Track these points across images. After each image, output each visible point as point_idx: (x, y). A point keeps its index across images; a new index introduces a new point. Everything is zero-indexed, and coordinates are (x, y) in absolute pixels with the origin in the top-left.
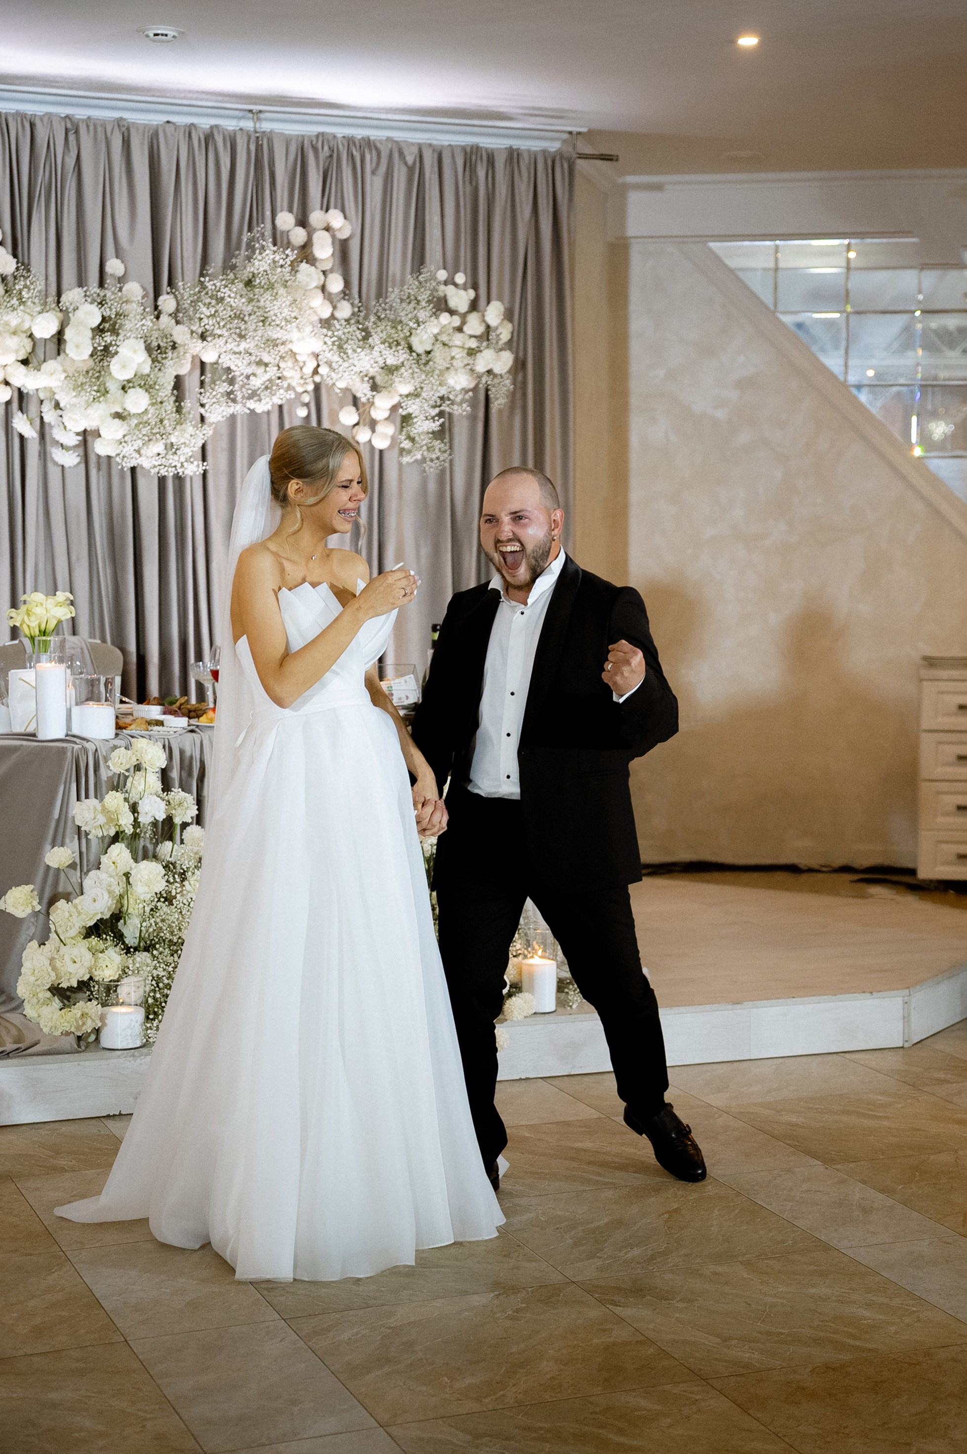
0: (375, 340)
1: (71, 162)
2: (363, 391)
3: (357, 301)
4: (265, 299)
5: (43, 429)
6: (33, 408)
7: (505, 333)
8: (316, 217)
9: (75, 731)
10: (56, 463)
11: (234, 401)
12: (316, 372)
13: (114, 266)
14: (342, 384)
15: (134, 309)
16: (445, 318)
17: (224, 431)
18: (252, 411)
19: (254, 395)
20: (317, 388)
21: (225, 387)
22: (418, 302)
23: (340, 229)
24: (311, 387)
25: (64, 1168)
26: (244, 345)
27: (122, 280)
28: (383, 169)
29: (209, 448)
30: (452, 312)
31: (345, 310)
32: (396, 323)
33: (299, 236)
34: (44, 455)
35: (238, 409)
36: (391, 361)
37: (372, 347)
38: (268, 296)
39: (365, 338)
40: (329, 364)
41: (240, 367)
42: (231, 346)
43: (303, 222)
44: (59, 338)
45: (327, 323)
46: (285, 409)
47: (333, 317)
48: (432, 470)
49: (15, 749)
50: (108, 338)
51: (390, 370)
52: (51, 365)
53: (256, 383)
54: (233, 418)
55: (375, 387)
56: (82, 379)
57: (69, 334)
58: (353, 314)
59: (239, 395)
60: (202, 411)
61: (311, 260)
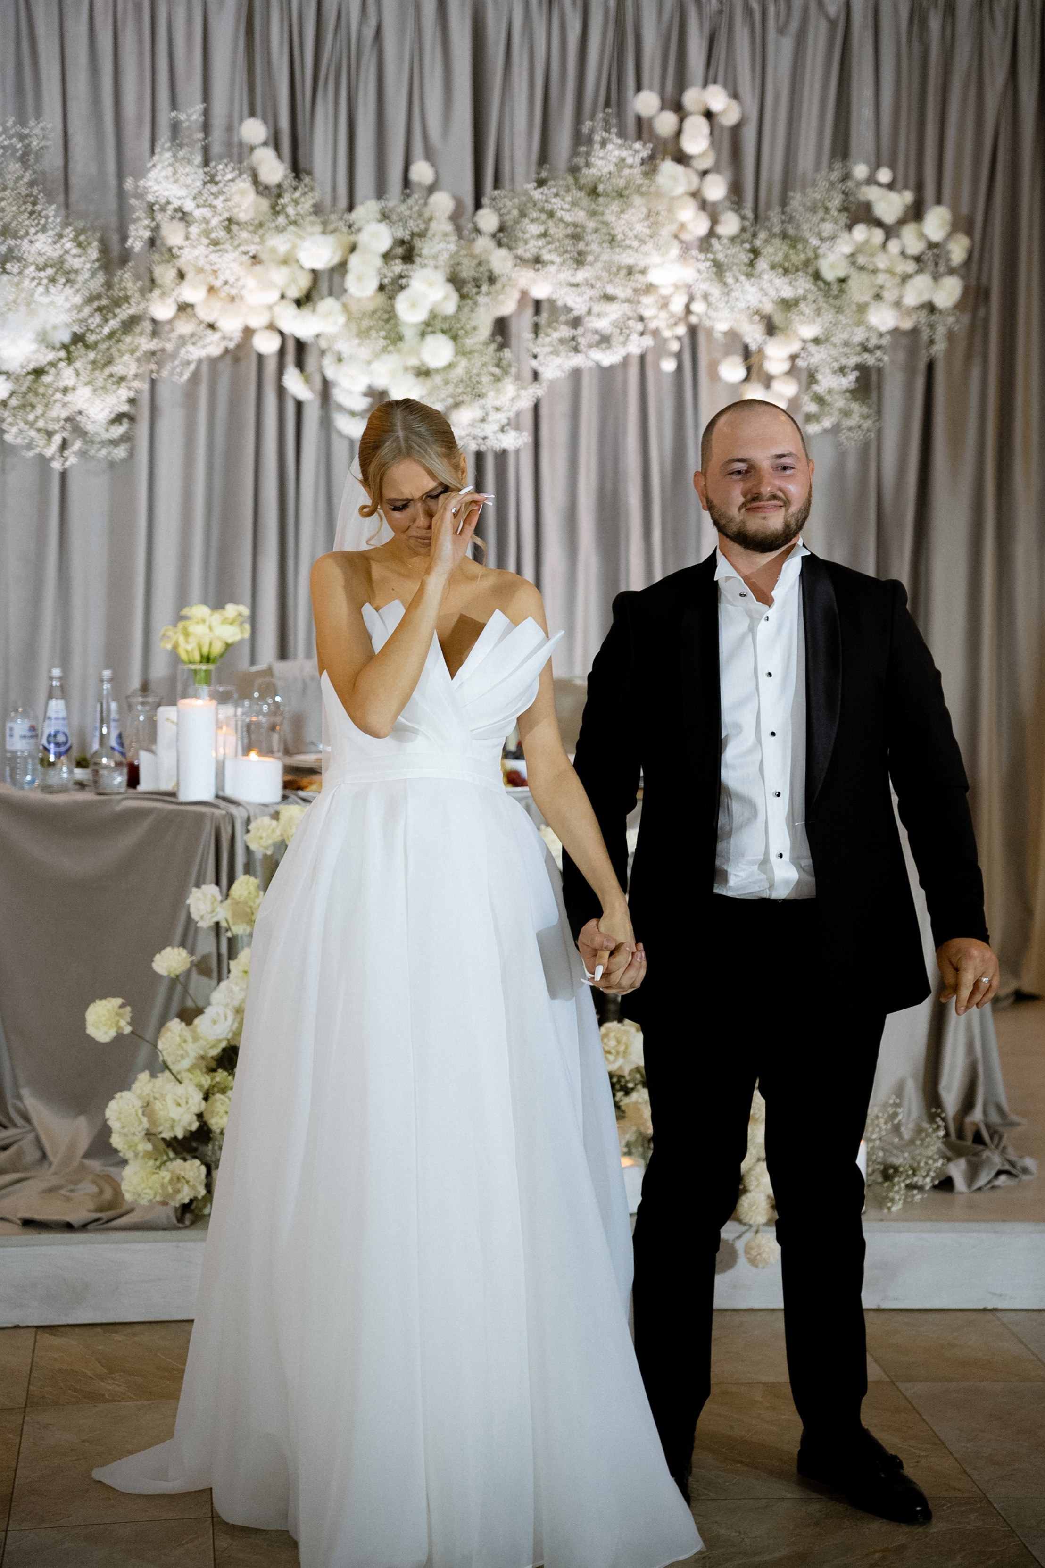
0: (762, 264)
1: (369, 33)
2: (753, 334)
3: (750, 215)
4: (610, 210)
5: (326, 389)
6: (311, 362)
7: (958, 250)
8: (692, 98)
9: (229, 792)
10: (340, 434)
11: (576, 350)
12: (688, 311)
13: (422, 172)
14: (721, 328)
15: (442, 225)
16: (860, 232)
17: (565, 389)
18: (599, 366)
19: (604, 340)
20: (693, 331)
21: (565, 331)
22: (827, 210)
23: (724, 112)
24: (681, 330)
25: (103, 1395)
26: (582, 275)
27: (432, 189)
28: (794, 25)
29: (544, 412)
30: (879, 224)
31: (730, 225)
32: (793, 241)
33: (666, 123)
34: (326, 423)
35: (577, 360)
36: (787, 292)
37: (759, 277)
38: (615, 207)
39: (752, 264)
40: (706, 297)
41: (577, 302)
42: (566, 275)
43: (678, 108)
44: (341, 268)
45: (706, 243)
46: (649, 359)
47: (712, 233)
48: (851, 442)
49: (150, 811)
50: (398, 267)
51: (788, 305)
52: (327, 305)
53: (603, 324)
54: (576, 374)
55: (771, 329)
56: (366, 323)
57: (354, 261)
58: (743, 230)
59: (583, 341)
60: (534, 363)
61: (682, 158)
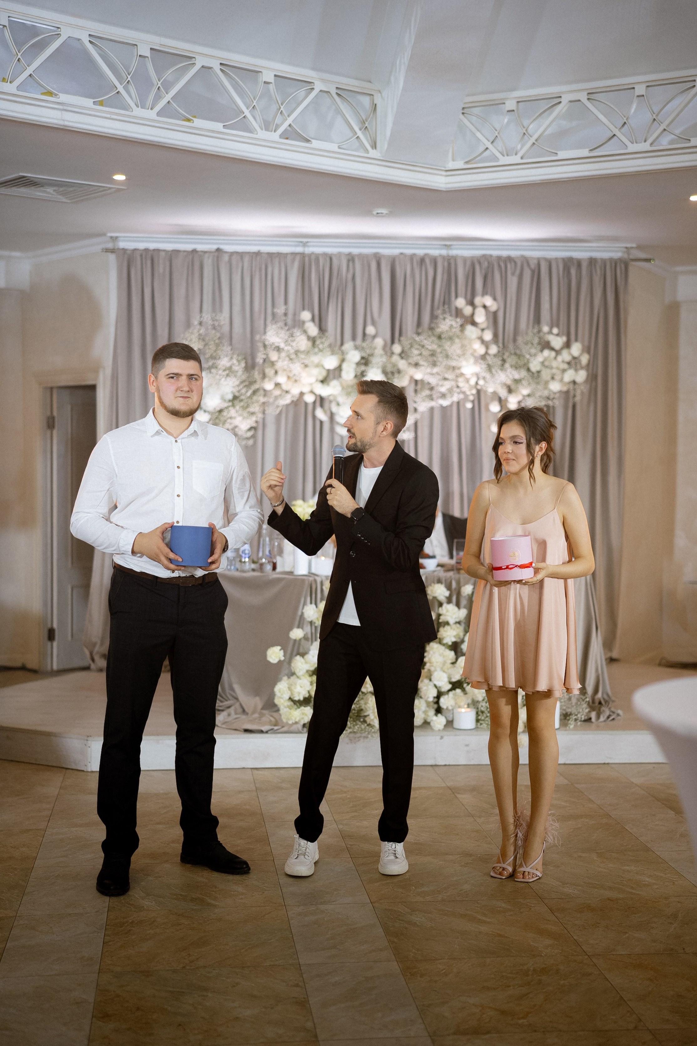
0: (507, 365)
1: (350, 276)
2: (503, 393)
3: (501, 345)
4: (447, 345)
5: (332, 416)
6: (326, 405)
7: (585, 359)
8: (478, 300)
9: (313, 571)
10: (337, 434)
11: (432, 399)
12: (477, 383)
13: (371, 330)
14: (490, 390)
15: (379, 351)
16: (546, 353)
17: (427, 416)
18: (441, 406)
19: (443, 396)
20: (479, 392)
21: (427, 392)
22: (532, 344)
23: (491, 306)
24: (474, 392)
26: (435, 370)
27: (374, 337)
28: (518, 272)
29: (419, 425)
30: (552, 349)
31: (494, 349)
32: (519, 356)
33: (468, 310)
34: (332, 430)
35: (433, 404)
36: (517, 376)
37: (506, 370)
38: (449, 343)
39: (503, 365)
40: (484, 378)
41: (433, 381)
42: (429, 370)
43: (472, 303)
44: (339, 369)
45: (483, 357)
46: (461, 404)
47: (486, 353)
49: (283, 579)
50: (363, 368)
51: (517, 381)
52: (334, 383)
53: (443, 390)
54: (432, 409)
55: (510, 391)
56: (350, 390)
57: (345, 366)
58: (499, 352)
59: (434, 396)
60: (415, 405)
61: (474, 324)
